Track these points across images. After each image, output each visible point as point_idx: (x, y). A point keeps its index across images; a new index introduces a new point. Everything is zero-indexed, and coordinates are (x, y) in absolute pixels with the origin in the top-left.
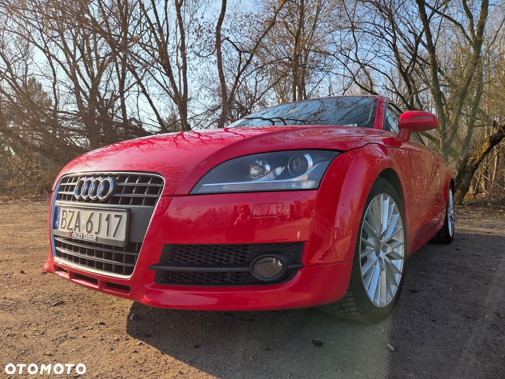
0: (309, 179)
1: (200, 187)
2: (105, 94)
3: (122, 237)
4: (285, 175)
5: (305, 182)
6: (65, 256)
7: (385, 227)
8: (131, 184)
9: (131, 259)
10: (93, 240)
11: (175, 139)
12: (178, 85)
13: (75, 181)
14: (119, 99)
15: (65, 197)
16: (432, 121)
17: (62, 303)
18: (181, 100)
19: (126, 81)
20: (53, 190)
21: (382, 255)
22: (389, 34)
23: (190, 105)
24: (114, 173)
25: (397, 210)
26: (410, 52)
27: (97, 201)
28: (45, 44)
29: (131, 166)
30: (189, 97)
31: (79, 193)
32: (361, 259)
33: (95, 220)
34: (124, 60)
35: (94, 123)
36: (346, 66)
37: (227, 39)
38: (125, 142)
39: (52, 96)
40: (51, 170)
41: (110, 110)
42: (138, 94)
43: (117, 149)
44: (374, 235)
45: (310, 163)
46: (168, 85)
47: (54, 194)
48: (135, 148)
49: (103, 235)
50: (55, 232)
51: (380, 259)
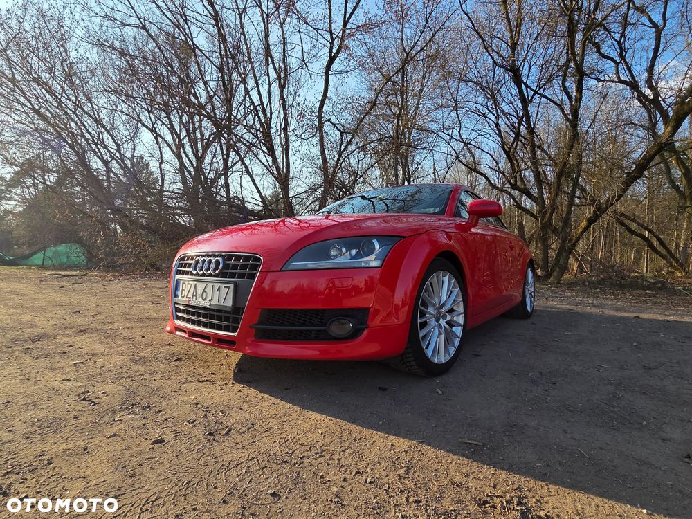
0: (375, 259)
1: (290, 265)
2: (209, 173)
3: (229, 303)
4: (358, 256)
5: (373, 261)
6: (184, 319)
7: (444, 298)
8: (236, 262)
9: (237, 321)
10: (208, 306)
11: (277, 225)
12: (280, 165)
13: (192, 259)
14: (223, 177)
15: (183, 273)
16: (497, 208)
17: (180, 359)
18: (283, 179)
19: (230, 159)
20: (173, 266)
21: (442, 322)
22: (492, 113)
23: (293, 183)
24: (224, 253)
25: (457, 285)
26: (513, 131)
27: (210, 275)
28: (153, 125)
29: (236, 248)
30: (291, 176)
31: (195, 269)
32: (420, 323)
33: (209, 290)
34: (228, 141)
35: (198, 202)
36: (449, 144)
37: (329, 120)
38: (230, 228)
39: (158, 175)
40: (158, 247)
41: (214, 189)
42: (242, 174)
43: (224, 234)
44: (434, 305)
45: (377, 246)
46: (271, 165)
47: (174, 271)
48: (240, 233)
49: (215, 302)
50: (176, 300)
51: (440, 325)
